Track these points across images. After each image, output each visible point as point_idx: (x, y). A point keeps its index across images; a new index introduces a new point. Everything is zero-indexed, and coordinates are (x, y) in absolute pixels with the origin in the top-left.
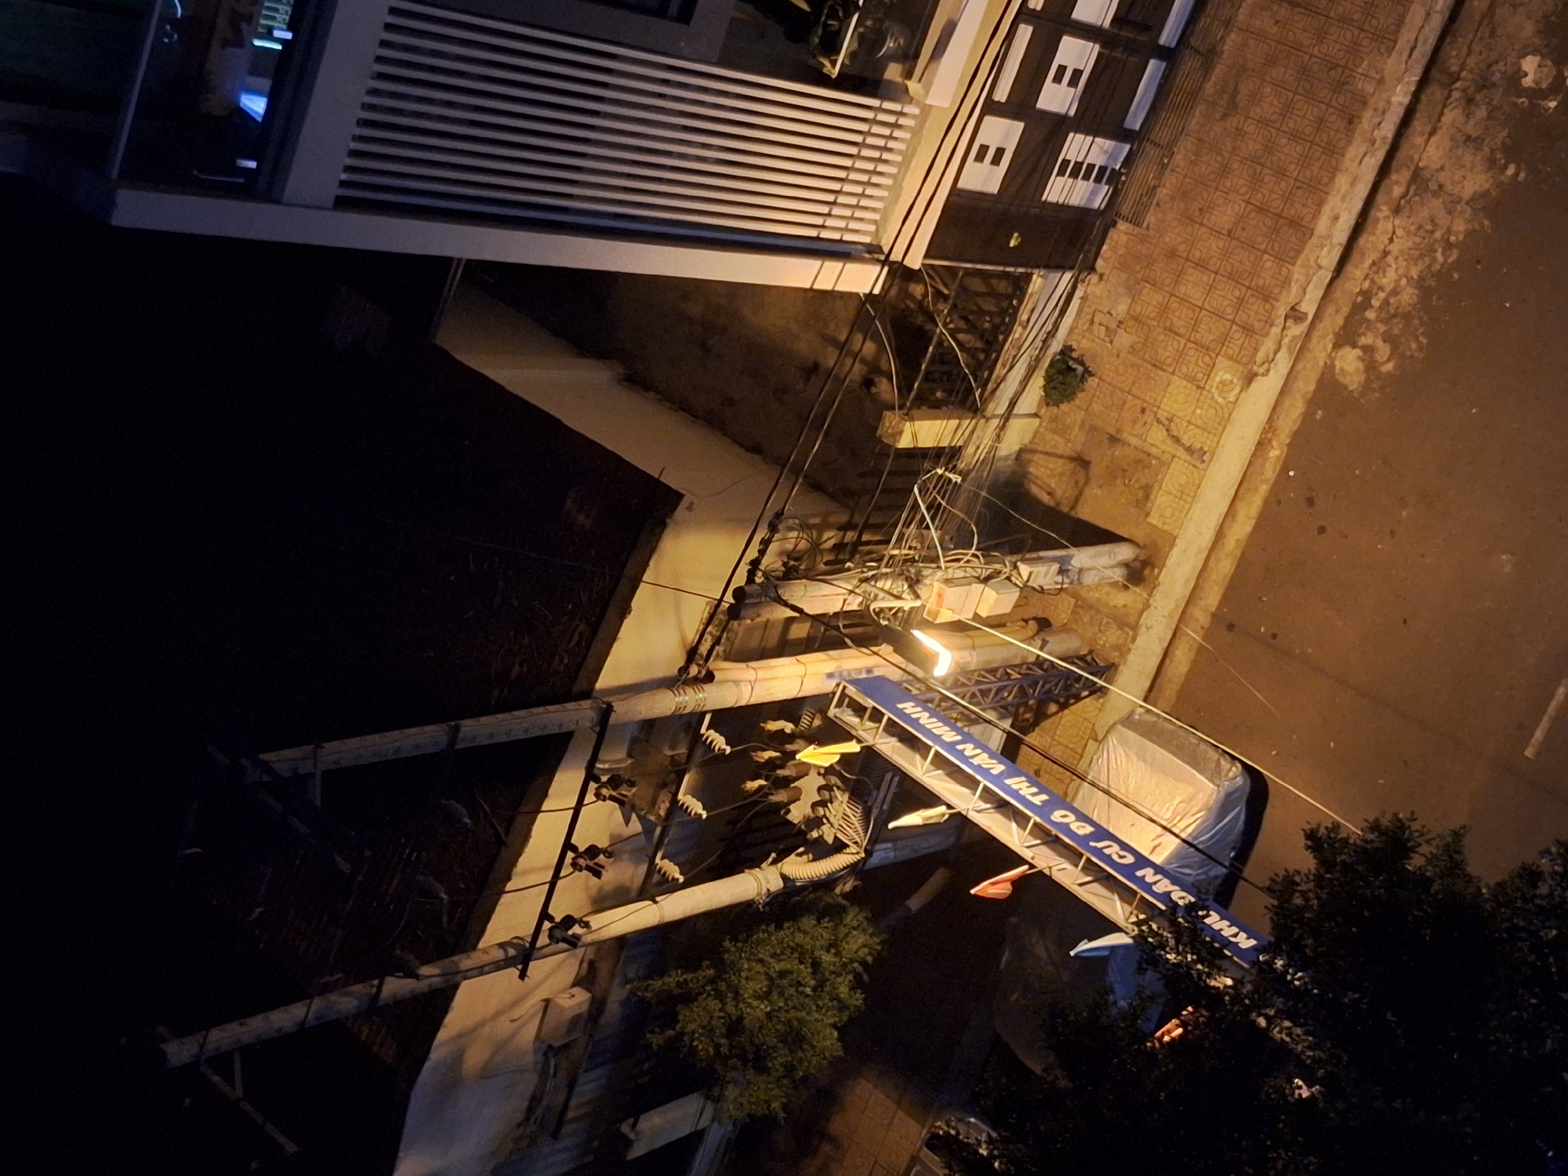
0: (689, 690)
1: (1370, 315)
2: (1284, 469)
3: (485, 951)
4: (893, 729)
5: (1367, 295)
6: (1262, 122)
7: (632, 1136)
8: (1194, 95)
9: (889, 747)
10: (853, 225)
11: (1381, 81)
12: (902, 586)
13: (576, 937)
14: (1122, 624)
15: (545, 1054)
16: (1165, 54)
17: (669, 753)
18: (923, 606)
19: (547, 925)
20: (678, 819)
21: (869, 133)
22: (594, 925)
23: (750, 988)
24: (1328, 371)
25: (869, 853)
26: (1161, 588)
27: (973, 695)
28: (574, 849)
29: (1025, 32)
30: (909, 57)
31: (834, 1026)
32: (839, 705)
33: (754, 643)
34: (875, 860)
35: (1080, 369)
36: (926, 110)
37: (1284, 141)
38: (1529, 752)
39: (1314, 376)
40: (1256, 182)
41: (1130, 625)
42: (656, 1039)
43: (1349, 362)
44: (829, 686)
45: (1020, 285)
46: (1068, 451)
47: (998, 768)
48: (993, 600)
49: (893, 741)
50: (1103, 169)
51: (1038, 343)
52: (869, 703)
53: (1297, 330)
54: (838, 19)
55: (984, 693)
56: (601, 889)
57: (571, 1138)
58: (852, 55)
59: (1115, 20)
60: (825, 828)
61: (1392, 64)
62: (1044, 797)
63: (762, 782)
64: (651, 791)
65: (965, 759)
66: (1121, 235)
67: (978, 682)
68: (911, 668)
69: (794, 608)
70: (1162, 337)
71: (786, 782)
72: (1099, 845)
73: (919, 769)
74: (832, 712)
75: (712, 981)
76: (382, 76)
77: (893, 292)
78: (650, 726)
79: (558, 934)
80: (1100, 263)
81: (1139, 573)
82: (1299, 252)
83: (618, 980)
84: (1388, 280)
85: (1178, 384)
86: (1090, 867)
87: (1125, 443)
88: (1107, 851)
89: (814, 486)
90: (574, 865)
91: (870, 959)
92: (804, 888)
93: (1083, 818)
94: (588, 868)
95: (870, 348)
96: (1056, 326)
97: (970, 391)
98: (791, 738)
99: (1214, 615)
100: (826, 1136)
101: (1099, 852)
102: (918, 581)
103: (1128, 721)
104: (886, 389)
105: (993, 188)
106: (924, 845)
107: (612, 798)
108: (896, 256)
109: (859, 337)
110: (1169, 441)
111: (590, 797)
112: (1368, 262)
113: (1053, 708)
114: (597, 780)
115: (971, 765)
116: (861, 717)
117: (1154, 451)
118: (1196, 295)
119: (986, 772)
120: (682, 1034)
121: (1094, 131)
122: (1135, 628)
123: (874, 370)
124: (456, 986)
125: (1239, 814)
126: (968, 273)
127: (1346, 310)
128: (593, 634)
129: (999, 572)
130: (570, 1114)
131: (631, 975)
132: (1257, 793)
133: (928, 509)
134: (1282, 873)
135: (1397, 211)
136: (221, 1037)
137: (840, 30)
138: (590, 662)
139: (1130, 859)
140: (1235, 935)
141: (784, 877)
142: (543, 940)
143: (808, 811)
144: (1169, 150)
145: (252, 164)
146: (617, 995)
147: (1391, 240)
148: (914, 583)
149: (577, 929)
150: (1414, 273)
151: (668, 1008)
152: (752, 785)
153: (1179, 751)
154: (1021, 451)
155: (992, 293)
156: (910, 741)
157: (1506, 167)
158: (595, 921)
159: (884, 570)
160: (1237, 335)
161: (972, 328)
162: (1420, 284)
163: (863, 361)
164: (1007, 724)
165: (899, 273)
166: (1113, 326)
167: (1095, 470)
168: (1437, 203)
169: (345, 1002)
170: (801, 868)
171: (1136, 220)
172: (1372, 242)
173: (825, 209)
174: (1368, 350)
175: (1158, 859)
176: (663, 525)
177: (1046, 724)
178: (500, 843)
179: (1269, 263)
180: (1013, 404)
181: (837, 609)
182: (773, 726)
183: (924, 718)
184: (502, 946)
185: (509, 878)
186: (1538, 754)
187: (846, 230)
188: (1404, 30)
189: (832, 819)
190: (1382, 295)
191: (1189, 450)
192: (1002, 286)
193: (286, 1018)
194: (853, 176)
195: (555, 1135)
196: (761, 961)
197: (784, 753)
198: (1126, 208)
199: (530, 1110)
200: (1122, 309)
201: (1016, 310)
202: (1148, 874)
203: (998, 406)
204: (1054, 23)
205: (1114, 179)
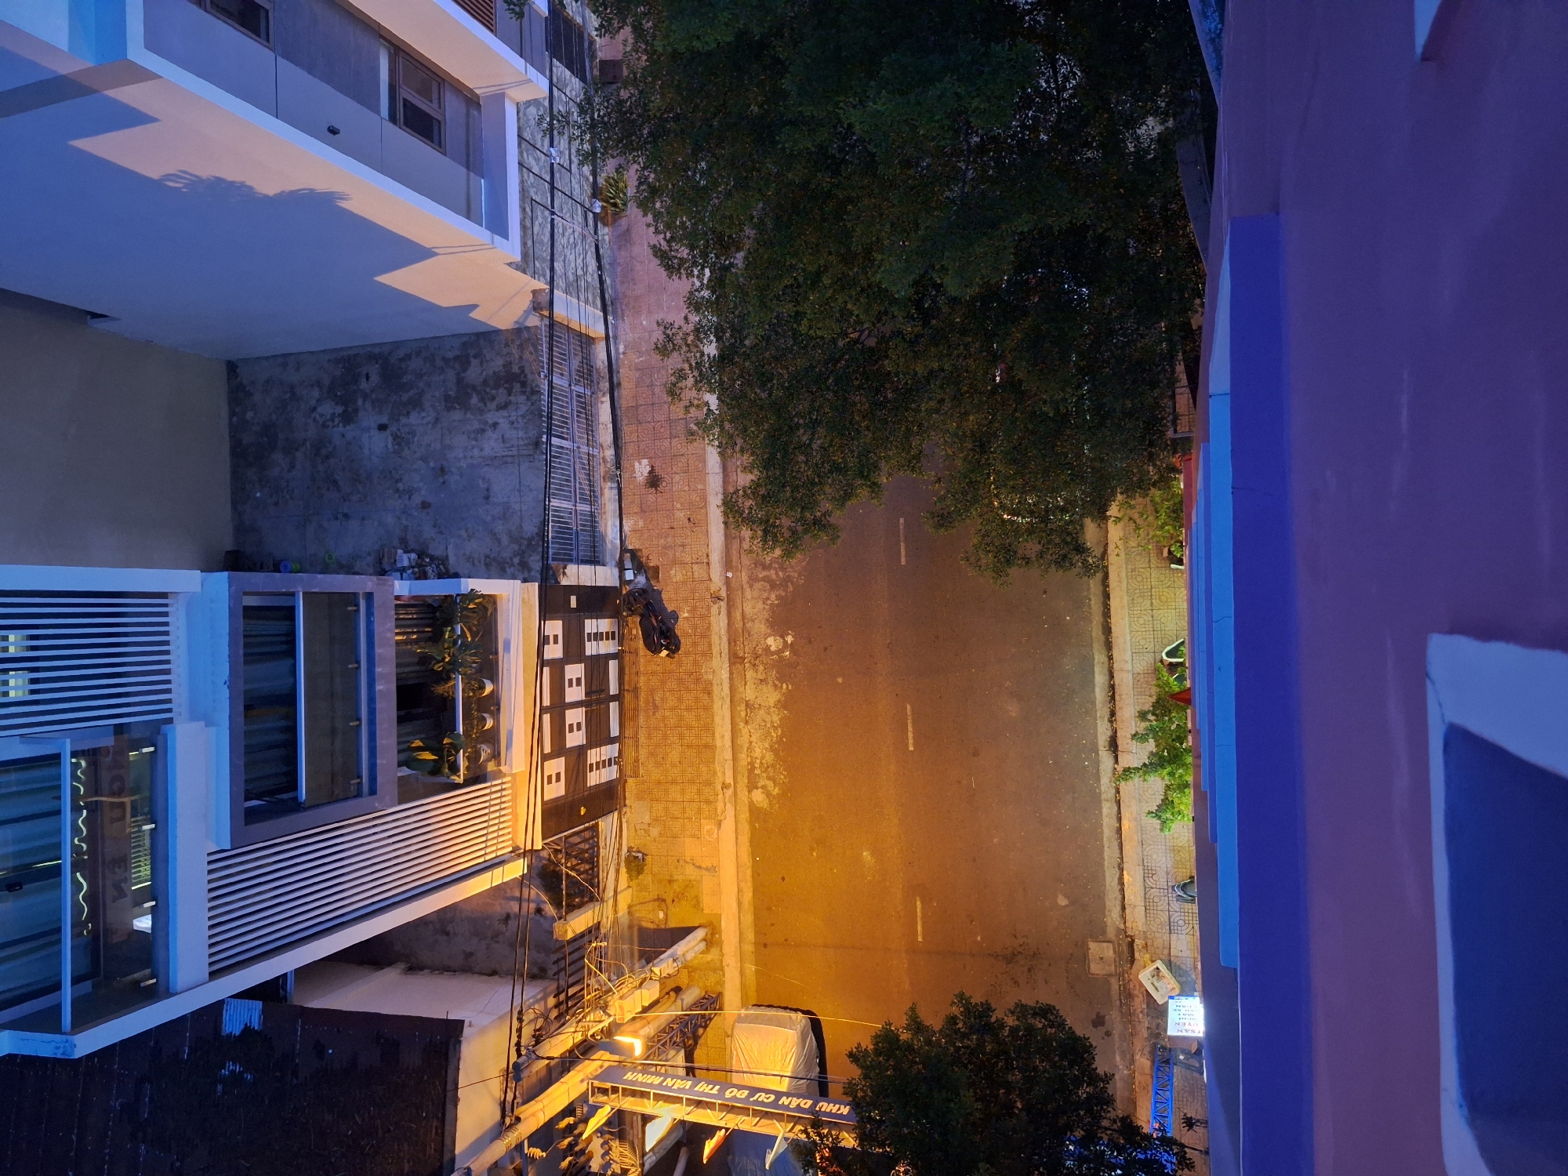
0: (510, 1134)
1: (757, 772)
2: (753, 858)
4: (626, 1093)
5: (752, 764)
6: (672, 709)
8: (636, 710)
9: (629, 1104)
11: (714, 672)
12: (600, 1014)
14: (715, 971)
16: (614, 698)
18: (615, 1019)
21: (491, 800)
24: (751, 804)
25: (644, 1168)
26: (725, 943)
29: (547, 718)
30: (496, 756)
32: (593, 1094)
33: (535, 1086)
34: (647, 1167)
35: (640, 855)
36: (514, 776)
37: (685, 713)
38: (920, 939)
39: (746, 809)
40: (681, 735)
41: (720, 969)
44: (583, 1087)
45: (595, 829)
46: (652, 897)
47: (688, 1085)
48: (650, 994)
49: (629, 1098)
50: (610, 760)
51: (615, 856)
52: (608, 1085)
53: (729, 792)
54: (453, 755)
55: (663, 1045)
58: (468, 768)
59: (587, 694)
60: (614, 1164)
61: (716, 662)
62: (718, 1087)
63: (570, 1158)
65: (669, 1089)
66: (631, 785)
67: (659, 1041)
70: (671, 823)
71: (582, 1152)
72: (755, 1098)
73: (649, 1107)
74: (591, 1100)
77: (534, 865)
80: (627, 802)
81: (711, 942)
82: (714, 757)
84: (758, 753)
85: (688, 840)
87: (676, 881)
88: (760, 1099)
89: (533, 977)
93: (740, 1087)
96: (620, 844)
97: (592, 893)
98: (575, 1125)
99: (756, 944)
101: (756, 1102)
102: (607, 1006)
103: (740, 1019)
104: (549, 912)
105: (562, 792)
106: (669, 1142)
108: (529, 847)
109: (526, 891)
110: (696, 870)
112: (745, 749)
113: (701, 1031)
115: (674, 1091)
116: (607, 1095)
117: (692, 878)
118: (679, 798)
119: (682, 1090)
121: (599, 745)
122: (722, 969)
123: (540, 903)
125: (811, 1038)
126: (568, 836)
127: (746, 774)
128: (443, 1126)
129: (645, 979)
132: (816, 1026)
133: (596, 967)
135: (747, 723)
137: (456, 760)
138: (448, 1141)
139: (773, 1097)
143: (600, 1161)
144: (636, 738)
147: (750, 736)
148: (604, 1008)
150: (767, 745)
152: (565, 1164)
153: (769, 1021)
154: (630, 908)
155: (583, 841)
156: (638, 1095)
157: (782, 686)
159: (587, 1010)
160: (704, 806)
161: (580, 862)
162: (772, 749)
163: (533, 901)
164: (682, 1054)
165: (534, 854)
166: (646, 827)
167: (669, 901)
168: (762, 712)
171: (636, 775)
172: (743, 740)
173: (483, 845)
174: (763, 787)
175: (785, 1089)
176: (460, 1042)
177: (701, 1041)
179: (703, 768)
180: (615, 888)
182: (563, 1124)
183: (640, 1078)
186: (923, 939)
187: (498, 850)
188: (713, 647)
189: (615, 1159)
190: (758, 761)
191: (707, 869)
192: (587, 834)
194: (491, 823)
197: (575, 1136)
198: (628, 771)
200: (647, 819)
201: (598, 842)
202: (784, 1100)
203: (610, 893)
204: (558, 707)
205: (617, 761)
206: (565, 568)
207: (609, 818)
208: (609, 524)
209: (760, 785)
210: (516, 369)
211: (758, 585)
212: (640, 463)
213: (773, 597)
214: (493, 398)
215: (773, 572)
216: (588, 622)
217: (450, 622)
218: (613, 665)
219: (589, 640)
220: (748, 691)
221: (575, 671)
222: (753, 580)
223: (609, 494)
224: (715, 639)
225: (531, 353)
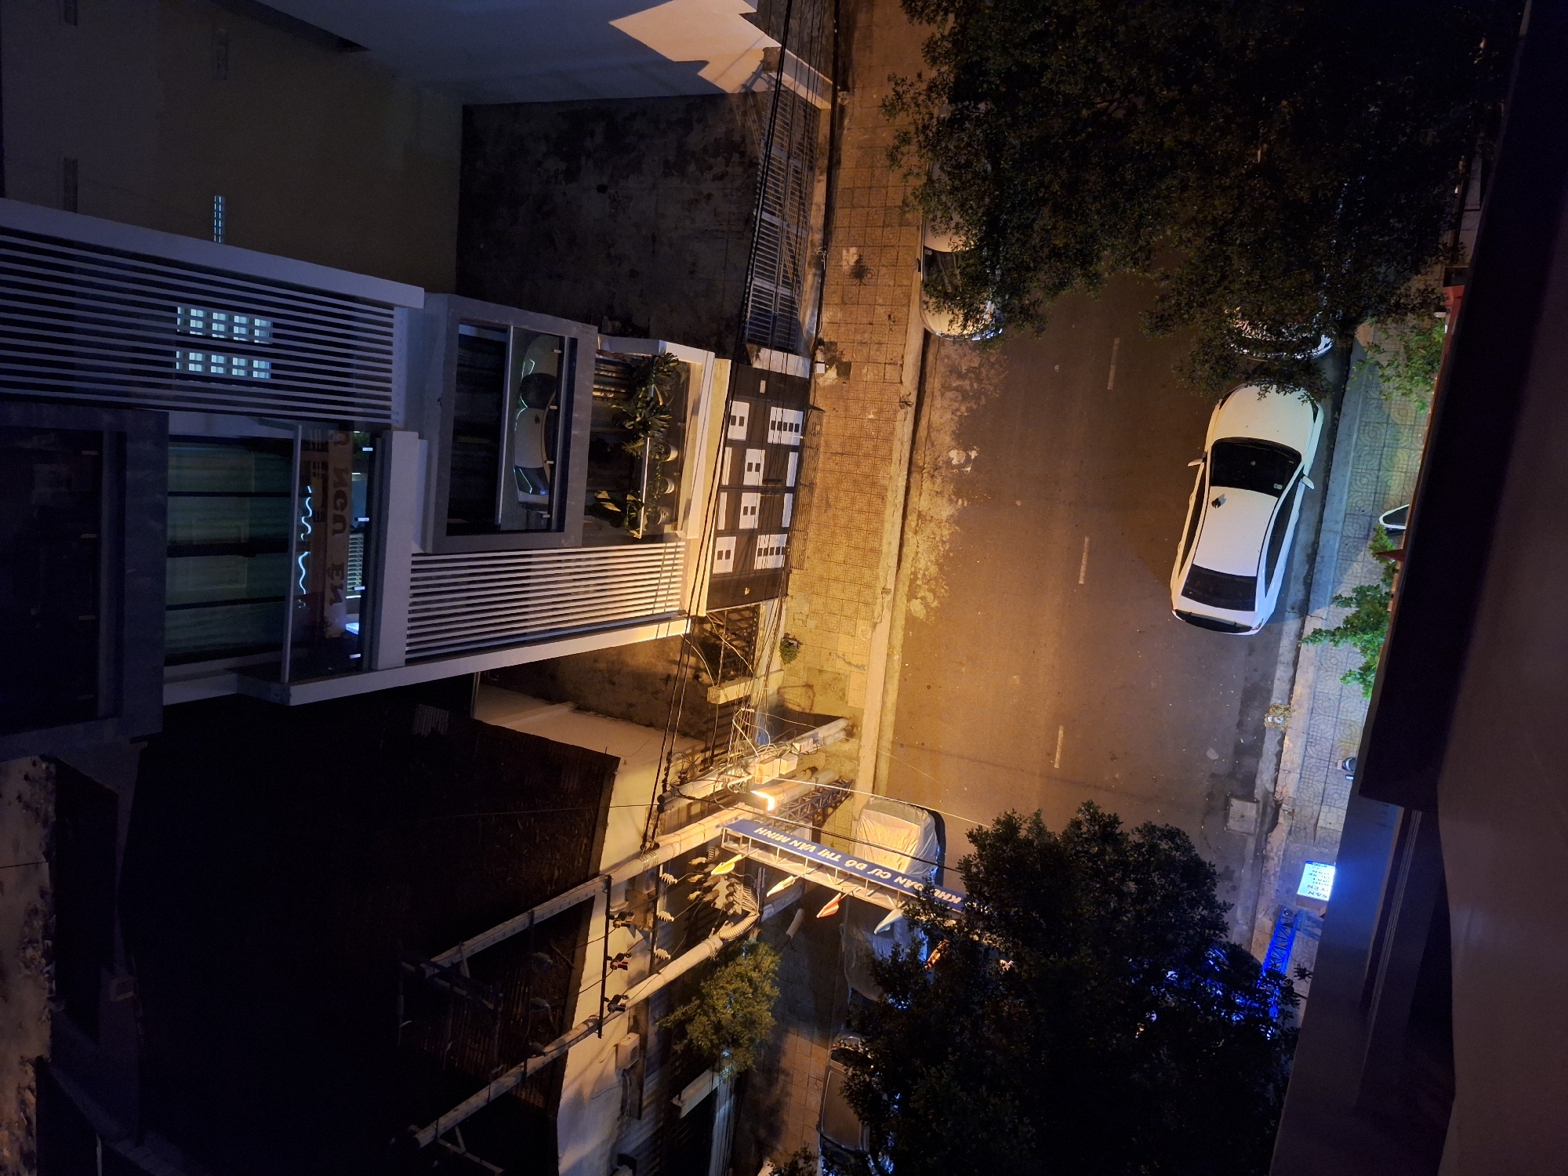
0: (648, 856)
1: (919, 582)
2: (903, 663)
3: (576, 1028)
4: (756, 844)
5: (915, 574)
6: (844, 509)
7: (680, 1105)
8: (810, 505)
9: (756, 855)
10: (668, 604)
11: (891, 478)
12: (740, 771)
13: (624, 1005)
14: (851, 759)
15: (623, 1075)
16: (791, 490)
17: (646, 892)
18: (754, 778)
19: (606, 1004)
20: (659, 925)
21: (664, 560)
22: (630, 997)
23: (720, 1004)
24: (908, 612)
25: (761, 913)
26: (864, 736)
27: (790, 816)
28: (610, 958)
29: (724, 496)
30: (673, 520)
31: (768, 1010)
32: (726, 841)
33: (674, 822)
34: (765, 916)
35: (795, 643)
36: (688, 541)
37: (856, 515)
38: (1056, 766)
39: (903, 616)
40: (849, 537)
41: (855, 758)
42: (678, 1048)
43: (917, 607)
44: (718, 832)
45: (755, 611)
46: (801, 682)
47: (813, 848)
48: (787, 765)
49: (757, 850)
50: (778, 549)
51: (772, 636)
52: (740, 835)
53: (889, 598)
54: (635, 511)
55: (795, 813)
56: (629, 977)
57: (648, 1114)
58: (647, 526)
59: (764, 481)
60: (736, 907)
62: (839, 856)
63: (698, 893)
64: (643, 915)
65: (795, 849)
66: (795, 577)
67: (790, 808)
68: (756, 810)
69: (690, 798)
70: (828, 618)
71: (709, 889)
72: (873, 872)
73: (773, 861)
74: (723, 845)
75: (699, 1007)
76: (415, 595)
77: (696, 630)
78: (633, 881)
79: (613, 1007)
80: (789, 591)
81: (851, 732)
82: (878, 562)
83: (650, 1023)
84: (922, 565)
85: (843, 637)
86: (871, 885)
87: (826, 672)
88: (877, 874)
89: (684, 735)
90: (612, 967)
91: (777, 969)
92: (733, 942)
93: (860, 861)
94: (620, 966)
95: (692, 660)
96: (778, 626)
97: (746, 667)
98: (706, 865)
99: (892, 742)
100: (780, 1071)
101: (873, 876)
102: (747, 766)
103: (868, 806)
104: (706, 678)
105: (730, 569)
106: (787, 899)
107: (623, 925)
108: (693, 613)
109: (686, 656)
110: (846, 665)
111: (611, 928)
112: (910, 559)
113: (830, 810)
114: (612, 918)
115: (799, 851)
116: (739, 844)
117: (841, 671)
118: (838, 594)
119: (807, 852)
120: (691, 1041)
121: (770, 532)
122: (858, 759)
123: (697, 670)
124: (566, 1053)
125: (933, 839)
126: (729, 612)
127: (908, 583)
128: (592, 841)
129: (785, 751)
130: (645, 1103)
131: (657, 1017)
132: (939, 823)
133: (743, 729)
134: (962, 859)
135: (916, 533)
136: (446, 1121)
137: (637, 517)
138: (594, 858)
139: (889, 875)
140: (950, 898)
141: (722, 939)
142: (606, 1012)
143: (725, 901)
144: (805, 531)
145: (359, 655)
146: (652, 1030)
147: (917, 546)
148: (745, 767)
149: (622, 1001)
150: (933, 558)
151: (681, 1028)
152: (693, 896)
153: (896, 813)
154: (779, 689)
155: (744, 619)
156: (766, 848)
157: (957, 501)
158: (631, 994)
159: (729, 766)
160: (862, 607)
161: (739, 637)
162: (937, 563)
163: (690, 667)
164: (810, 825)
165: (698, 621)
166: (805, 619)
167: (816, 689)
168: (933, 525)
169: (509, 1080)
170: (729, 931)
171: (801, 568)
172: (909, 549)
173: (653, 600)
174: (923, 598)
175: (903, 871)
176: (613, 777)
177: (829, 820)
178: (571, 968)
179: (867, 572)
180: (768, 667)
181: (711, 792)
182: (695, 862)
183: (769, 834)
184: (585, 1023)
185: (580, 985)
186: (1060, 765)
187: (666, 606)
188: (894, 453)
189: (738, 901)
190: (921, 572)
191: (857, 666)
192: (747, 614)
193: (478, 1100)
194: (662, 581)
195: (639, 1118)
196: (722, 987)
197: (705, 874)
198: (794, 563)
199: (622, 1108)
200: (806, 610)
201: (757, 623)
202: (899, 880)
203: (761, 671)
204: (736, 488)
205: (785, 551)
206: (759, 351)
207: (770, 602)
208: (809, 313)
209: (919, 595)
210: (737, 138)
211: (950, 394)
212: (848, 251)
213: (963, 408)
214: (710, 168)
215: (967, 382)
216: (773, 409)
217: (644, 381)
218: (793, 457)
219: (773, 428)
220: (922, 502)
221: (755, 456)
222: (945, 387)
223: (810, 280)
224: (897, 445)
225: (754, 121)
